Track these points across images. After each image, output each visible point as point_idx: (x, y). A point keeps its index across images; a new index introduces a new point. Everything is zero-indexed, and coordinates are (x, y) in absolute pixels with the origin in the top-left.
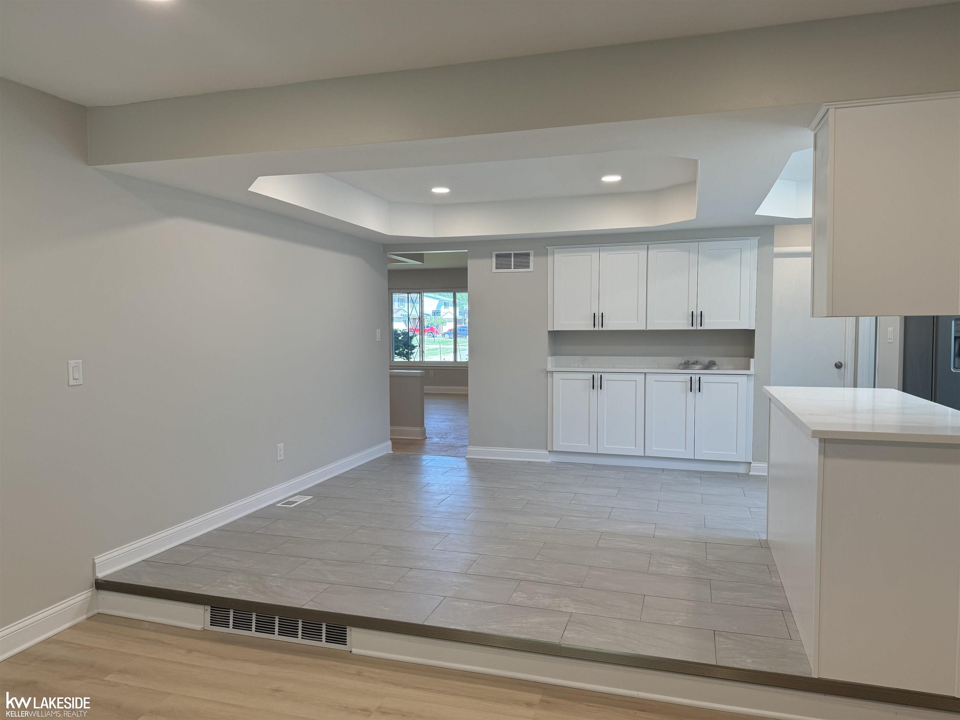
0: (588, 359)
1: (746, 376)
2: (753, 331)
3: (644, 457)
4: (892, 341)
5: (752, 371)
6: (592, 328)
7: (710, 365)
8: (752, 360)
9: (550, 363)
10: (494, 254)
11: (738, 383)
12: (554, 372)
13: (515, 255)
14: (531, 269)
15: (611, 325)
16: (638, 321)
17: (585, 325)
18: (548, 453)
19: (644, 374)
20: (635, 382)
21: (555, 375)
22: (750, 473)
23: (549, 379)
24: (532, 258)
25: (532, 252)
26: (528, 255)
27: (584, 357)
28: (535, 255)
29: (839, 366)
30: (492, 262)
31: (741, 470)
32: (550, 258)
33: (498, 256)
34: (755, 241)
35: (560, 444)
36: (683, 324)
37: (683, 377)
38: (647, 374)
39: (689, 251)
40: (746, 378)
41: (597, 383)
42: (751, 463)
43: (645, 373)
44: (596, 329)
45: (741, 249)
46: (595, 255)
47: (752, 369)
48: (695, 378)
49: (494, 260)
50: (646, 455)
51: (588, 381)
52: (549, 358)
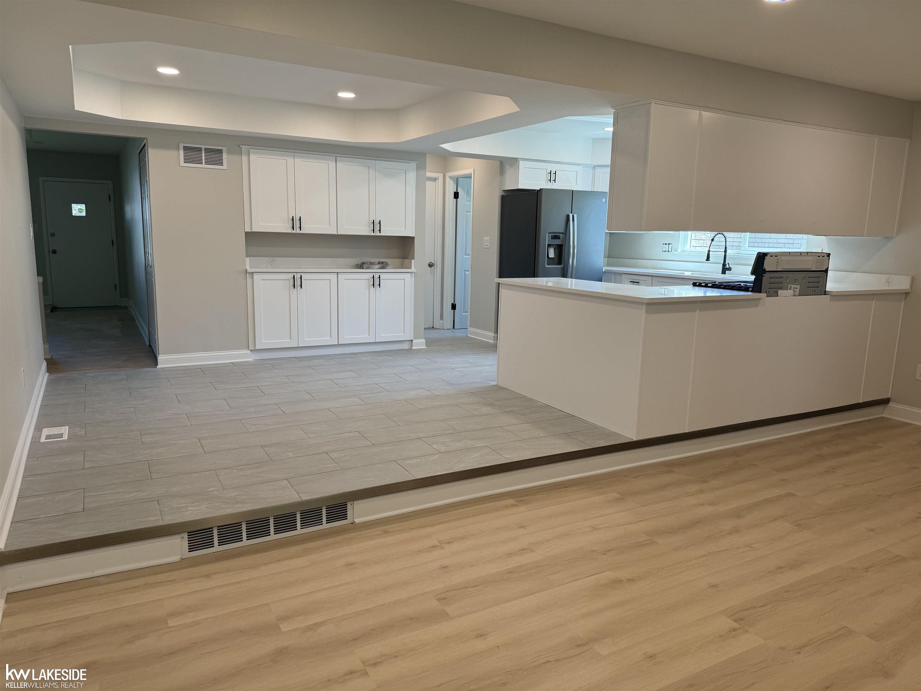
0: (276, 260)
1: (410, 273)
2: (412, 238)
3: (339, 345)
4: (489, 247)
5: (413, 269)
6: (290, 231)
7: (383, 265)
8: (413, 261)
9: (248, 264)
10: (181, 146)
11: (404, 279)
12: (254, 273)
13: (206, 150)
14: (225, 167)
15: (308, 228)
16: (330, 226)
17: (284, 228)
18: (249, 352)
19: (336, 273)
20: (329, 281)
21: (255, 276)
22: (413, 348)
23: (249, 280)
24: (225, 156)
25: (224, 149)
26: (221, 151)
27: (271, 259)
28: (228, 153)
29: (431, 265)
30: (179, 155)
31: (406, 346)
32: (244, 158)
33: (185, 148)
34: (413, 165)
35: (262, 342)
36: (365, 230)
37: (365, 276)
38: (339, 273)
39: (369, 167)
40: (410, 275)
41: (298, 283)
42: (412, 340)
43: (337, 273)
44: (294, 232)
45: (406, 170)
46: (290, 160)
47: (413, 268)
48: (377, 276)
49: (182, 152)
50: (339, 343)
51: (288, 281)
52: (248, 259)
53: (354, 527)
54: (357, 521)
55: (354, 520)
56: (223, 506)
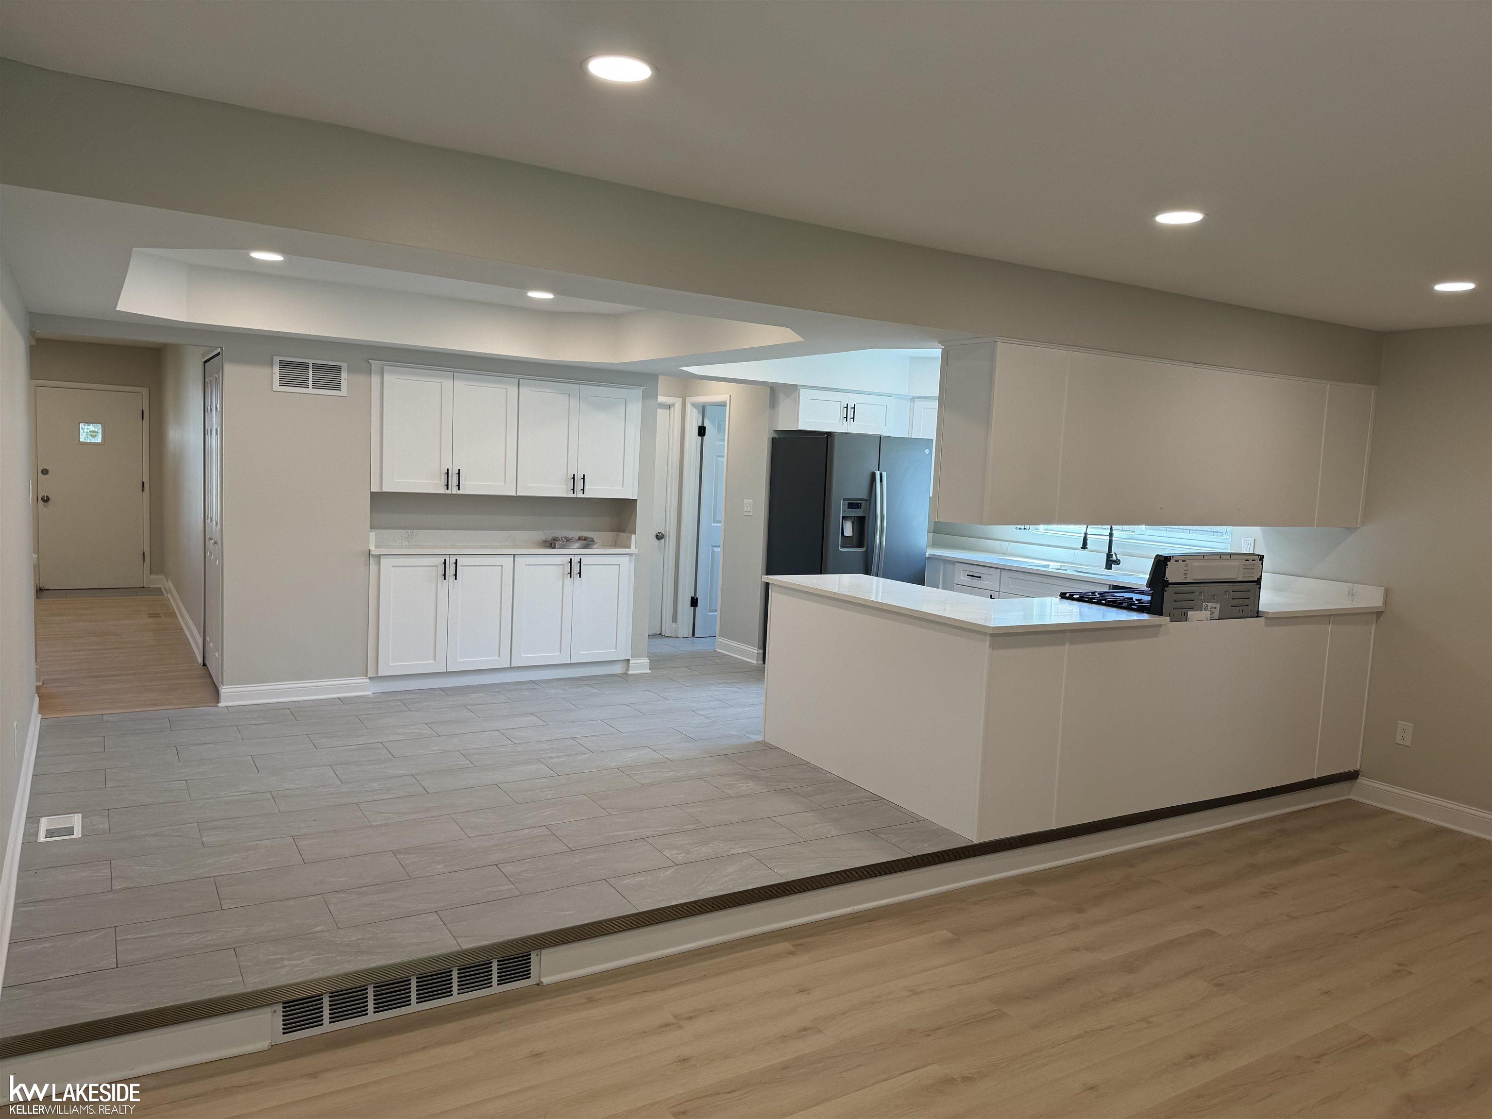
0: (416, 534)
1: (628, 555)
2: (634, 502)
3: (512, 668)
4: (751, 514)
5: (633, 549)
6: (443, 490)
7: (587, 543)
8: (633, 536)
9: (372, 541)
10: (277, 359)
11: (619, 565)
12: (381, 556)
13: (315, 366)
14: (344, 391)
15: (469, 487)
16: (505, 483)
17: (434, 486)
18: (368, 680)
19: (512, 556)
20: (500, 567)
21: (383, 560)
22: (630, 672)
23: (373, 568)
24: (344, 375)
25: (344, 366)
26: (338, 369)
27: (410, 531)
28: (350, 371)
29: (659, 537)
30: (272, 374)
31: (618, 669)
32: (375, 380)
33: (282, 364)
34: (638, 392)
35: (389, 665)
36: (559, 490)
37: (557, 559)
38: (516, 556)
39: (569, 395)
40: (628, 558)
41: (451, 570)
42: (629, 660)
43: (514, 555)
44: (449, 492)
45: (626, 400)
46: (447, 383)
47: (633, 547)
48: (576, 560)
49: (276, 370)
50: (512, 666)
51: (434, 568)
52: (372, 535)
53: (542, 991)
54: (546, 980)
55: (541, 979)
56: (338, 958)
